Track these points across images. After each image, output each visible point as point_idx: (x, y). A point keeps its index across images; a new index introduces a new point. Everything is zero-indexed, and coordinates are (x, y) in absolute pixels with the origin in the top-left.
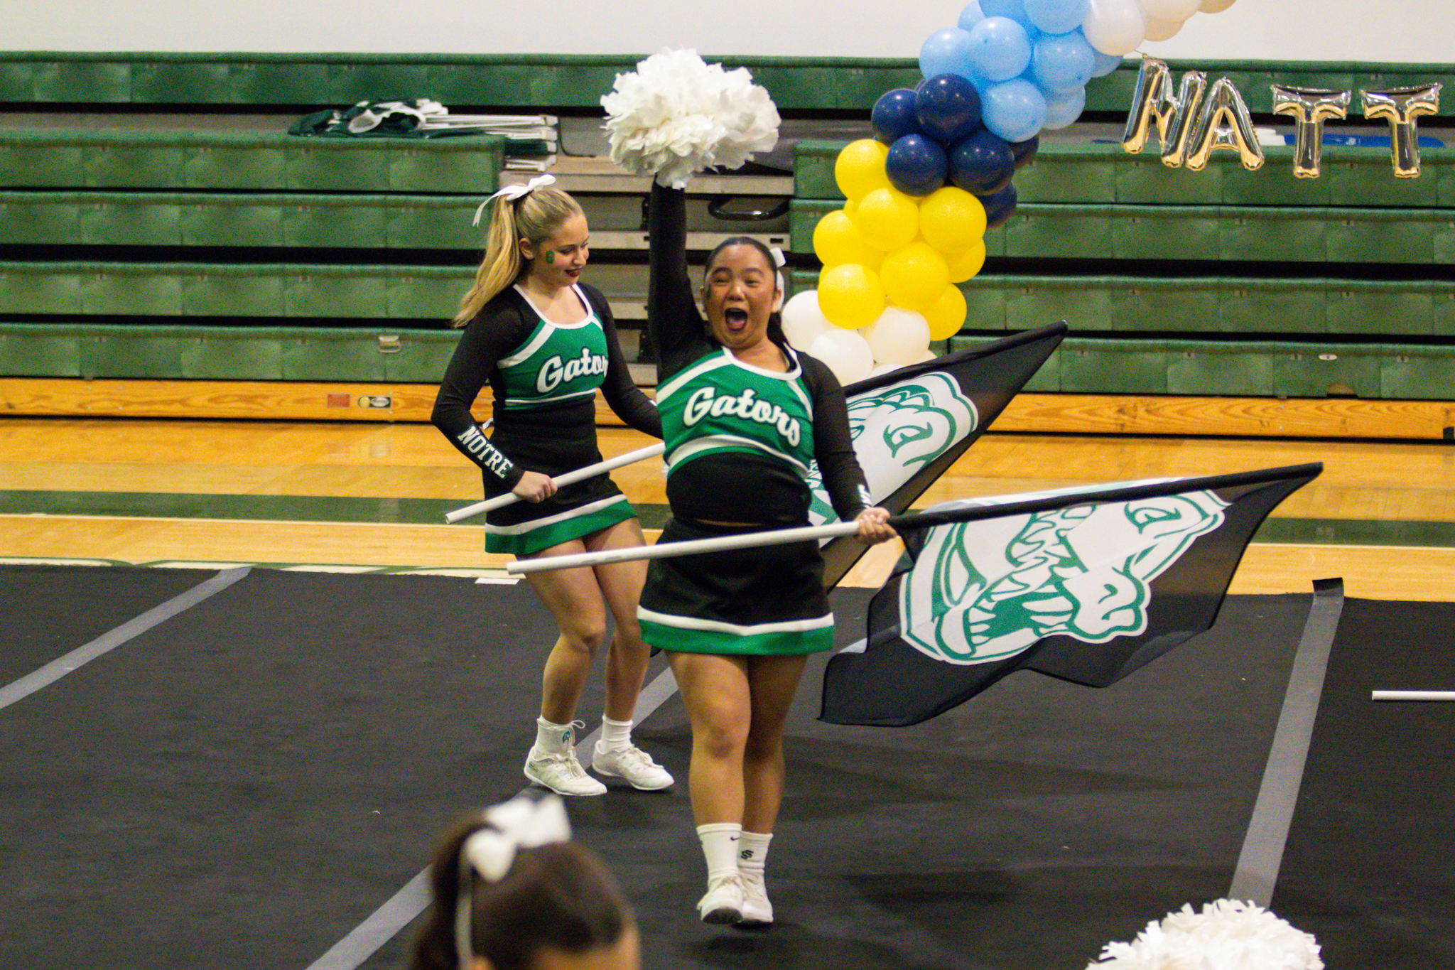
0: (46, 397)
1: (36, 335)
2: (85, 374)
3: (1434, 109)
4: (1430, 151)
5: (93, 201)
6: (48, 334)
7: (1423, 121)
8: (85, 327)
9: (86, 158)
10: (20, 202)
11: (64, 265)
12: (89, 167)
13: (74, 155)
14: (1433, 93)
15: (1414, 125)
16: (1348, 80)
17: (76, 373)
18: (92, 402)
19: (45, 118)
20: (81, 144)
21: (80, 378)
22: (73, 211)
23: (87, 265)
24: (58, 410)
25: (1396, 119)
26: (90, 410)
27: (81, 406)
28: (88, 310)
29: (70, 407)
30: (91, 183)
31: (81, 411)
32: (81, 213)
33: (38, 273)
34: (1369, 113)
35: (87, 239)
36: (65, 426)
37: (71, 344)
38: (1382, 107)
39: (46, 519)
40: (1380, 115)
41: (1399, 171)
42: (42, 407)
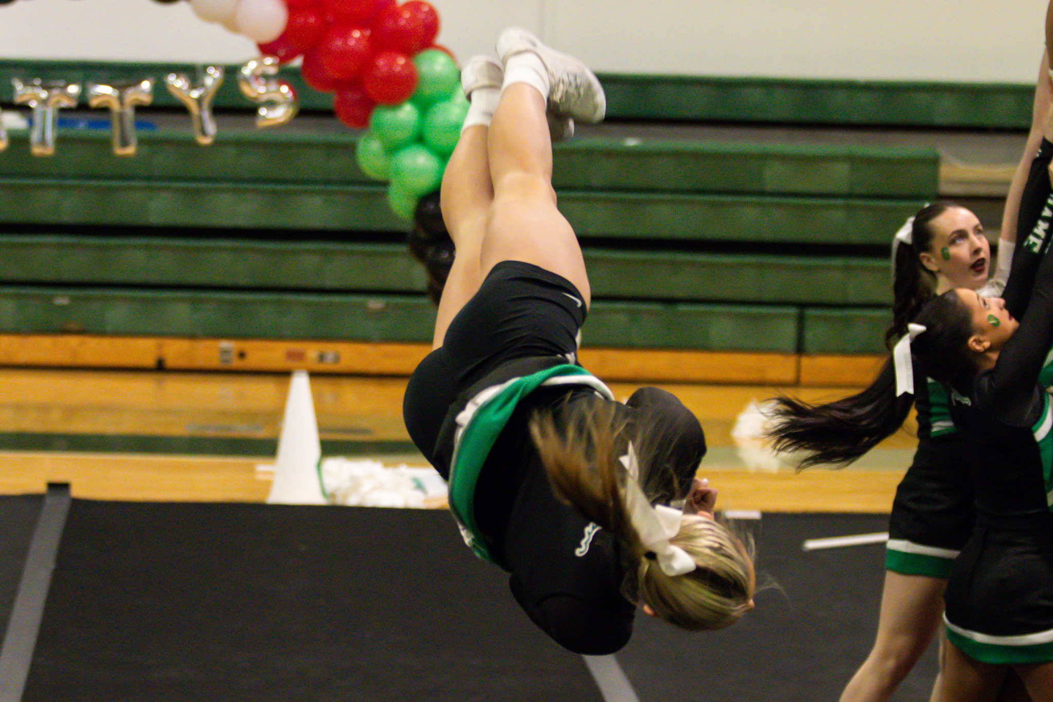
3: (146, 99)
4: (146, 133)
7: (140, 109)
14: (146, 85)
15: (129, 112)
16: (80, 74)
25: (115, 106)
34: (94, 103)
38: (105, 99)
40: (105, 105)
41: (119, 151)
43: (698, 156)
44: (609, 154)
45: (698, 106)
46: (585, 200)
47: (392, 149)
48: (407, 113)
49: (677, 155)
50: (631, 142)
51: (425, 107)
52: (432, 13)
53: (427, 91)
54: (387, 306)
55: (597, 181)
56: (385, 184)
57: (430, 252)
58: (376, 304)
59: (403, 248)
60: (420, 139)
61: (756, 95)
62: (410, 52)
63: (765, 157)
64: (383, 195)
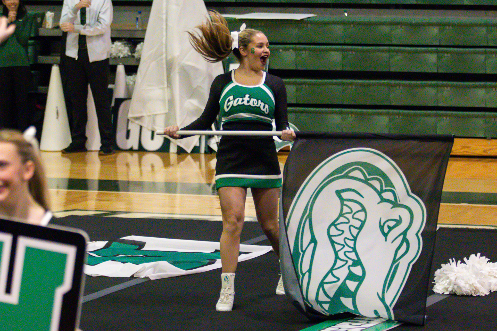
0: (469, 147)
1: (463, 117)
2: (487, 136)
5: (491, 53)
6: (469, 117)
8: (487, 113)
9: (488, 32)
10: (457, 53)
11: (478, 83)
12: (490, 37)
13: (483, 30)
17: (483, 136)
18: (490, 149)
19: (469, 12)
20: (486, 25)
21: (485, 138)
22: (482, 57)
23: (488, 83)
24: (475, 153)
26: (489, 153)
27: (484, 151)
28: (489, 105)
29: (479, 152)
30: (491, 44)
31: (485, 154)
32: (486, 59)
33: (464, 87)
35: (489, 71)
36: (477, 161)
37: (480, 122)
39: (468, 206)
42: (467, 152)
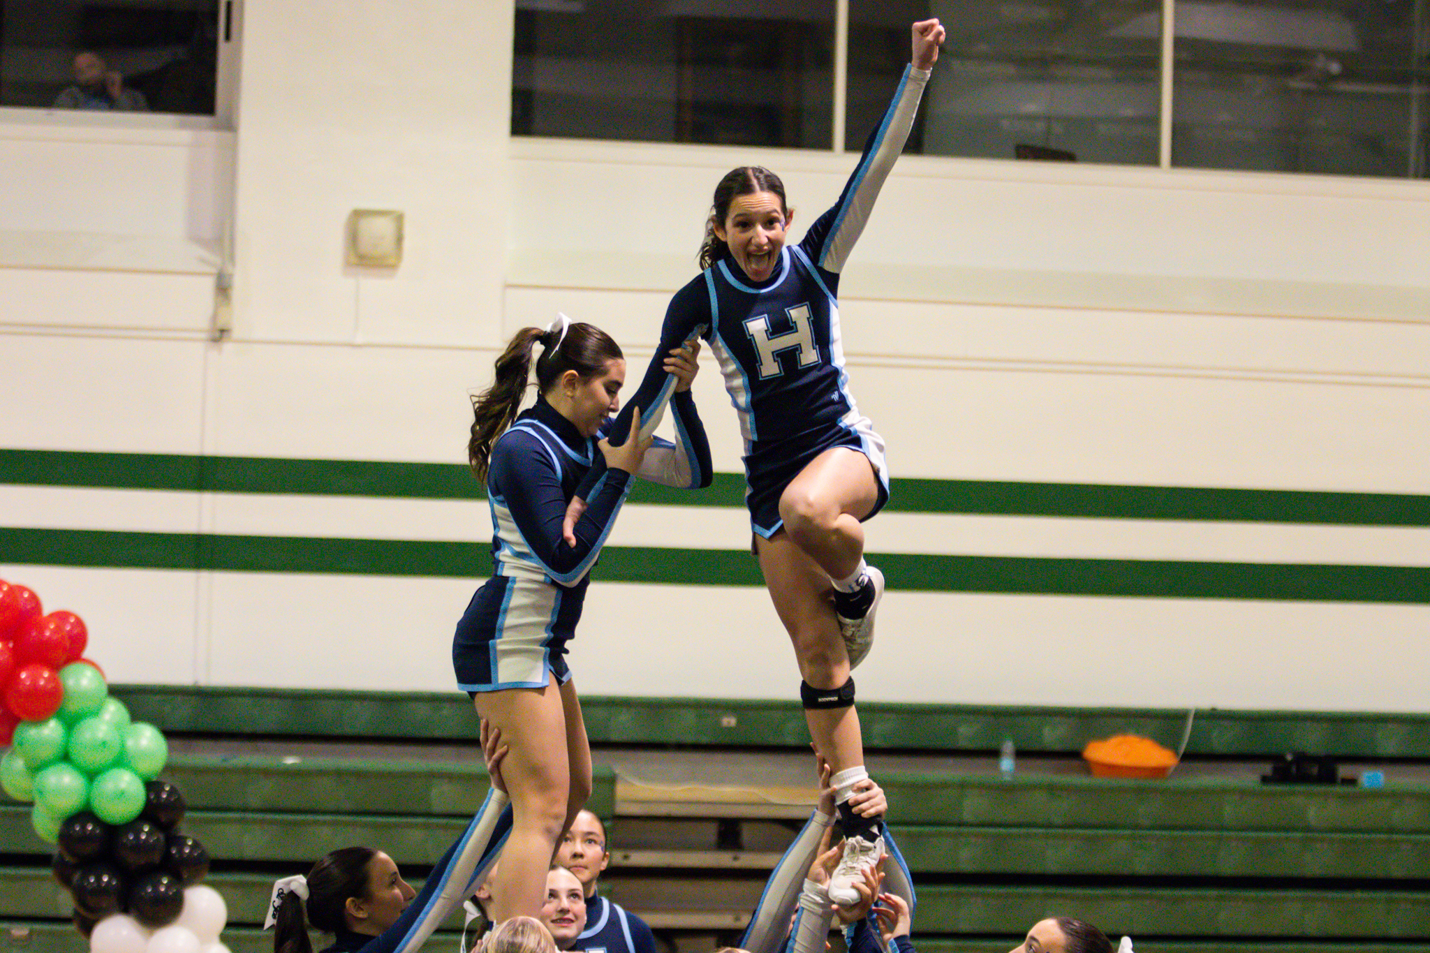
43: (360, 775)
44: (267, 773)
45: (361, 721)
46: (243, 821)
47: (35, 768)
48: (51, 730)
49: (339, 774)
50: (290, 761)
51: (71, 724)
52: (79, 623)
53: (72, 706)
54: (31, 933)
55: (255, 802)
56: (31, 804)
57: (76, 877)
58: (20, 931)
59: (47, 872)
60: (66, 757)
61: (422, 710)
62: (56, 667)
63: (432, 775)
64: (28, 815)
